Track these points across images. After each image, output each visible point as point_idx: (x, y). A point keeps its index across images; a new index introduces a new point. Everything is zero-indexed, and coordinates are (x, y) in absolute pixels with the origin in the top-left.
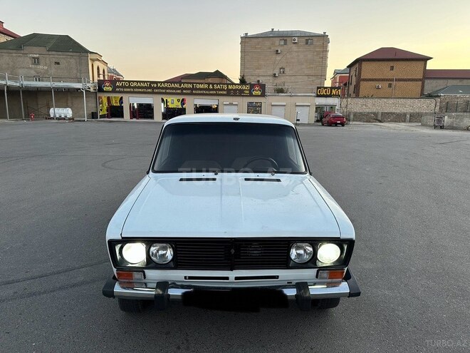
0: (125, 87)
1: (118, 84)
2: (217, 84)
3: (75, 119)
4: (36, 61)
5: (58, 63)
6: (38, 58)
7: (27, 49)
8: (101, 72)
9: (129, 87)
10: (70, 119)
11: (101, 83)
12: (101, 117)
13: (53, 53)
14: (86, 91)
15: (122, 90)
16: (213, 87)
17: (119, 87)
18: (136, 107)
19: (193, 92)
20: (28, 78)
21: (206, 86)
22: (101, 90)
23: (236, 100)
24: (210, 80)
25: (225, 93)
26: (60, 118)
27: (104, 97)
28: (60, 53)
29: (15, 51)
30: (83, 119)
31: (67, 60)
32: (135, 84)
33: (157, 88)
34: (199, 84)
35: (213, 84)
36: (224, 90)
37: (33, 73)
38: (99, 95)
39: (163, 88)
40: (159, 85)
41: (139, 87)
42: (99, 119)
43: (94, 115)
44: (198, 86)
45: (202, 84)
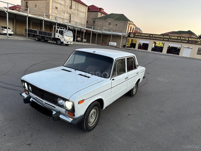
0: (139, 36)
1: (136, 34)
2: (183, 37)
3: (117, 47)
4: (110, 24)
5: (117, 25)
6: (110, 23)
7: (108, 19)
8: (132, 29)
9: (141, 36)
10: (115, 47)
11: (130, 33)
12: (127, 47)
13: (116, 21)
14: (123, 36)
15: (137, 37)
16: (180, 38)
17: (136, 35)
18: (142, 44)
19: (169, 40)
20: (105, 30)
21: (177, 38)
22: (129, 36)
23: (191, 46)
24: (184, 35)
25: (186, 42)
26: (112, 46)
27: (130, 39)
28: (118, 21)
29: (104, 20)
30: (119, 47)
31: (120, 24)
32: (143, 35)
33: (152, 37)
34: (173, 36)
35: (180, 37)
36: (186, 40)
37: (108, 28)
38: (128, 38)
39: (155, 37)
40: (153, 36)
41: (145, 36)
42: (126, 48)
43: (124, 46)
44: (172, 37)
45: (174, 36)
